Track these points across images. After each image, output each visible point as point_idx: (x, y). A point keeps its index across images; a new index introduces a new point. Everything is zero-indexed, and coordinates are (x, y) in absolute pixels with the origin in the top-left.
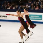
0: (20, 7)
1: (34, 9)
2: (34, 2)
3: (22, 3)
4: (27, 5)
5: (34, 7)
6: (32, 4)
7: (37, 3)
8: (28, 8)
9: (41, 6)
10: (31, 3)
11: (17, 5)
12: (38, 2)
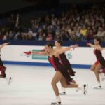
0: (17, 35)
1: (44, 39)
2: (44, 27)
3: (20, 28)
4: (31, 32)
5: (44, 35)
6: (40, 30)
7: (49, 27)
8: (33, 38)
9: (57, 33)
10: (37, 27)
11: (11, 32)
12: (52, 27)
